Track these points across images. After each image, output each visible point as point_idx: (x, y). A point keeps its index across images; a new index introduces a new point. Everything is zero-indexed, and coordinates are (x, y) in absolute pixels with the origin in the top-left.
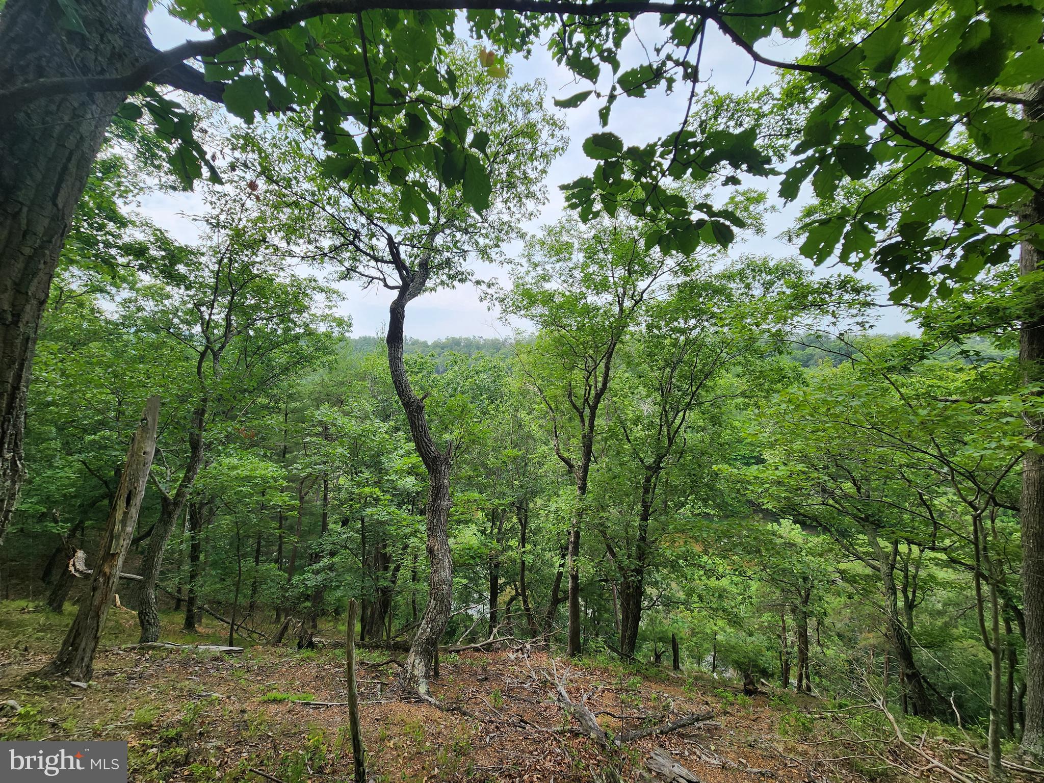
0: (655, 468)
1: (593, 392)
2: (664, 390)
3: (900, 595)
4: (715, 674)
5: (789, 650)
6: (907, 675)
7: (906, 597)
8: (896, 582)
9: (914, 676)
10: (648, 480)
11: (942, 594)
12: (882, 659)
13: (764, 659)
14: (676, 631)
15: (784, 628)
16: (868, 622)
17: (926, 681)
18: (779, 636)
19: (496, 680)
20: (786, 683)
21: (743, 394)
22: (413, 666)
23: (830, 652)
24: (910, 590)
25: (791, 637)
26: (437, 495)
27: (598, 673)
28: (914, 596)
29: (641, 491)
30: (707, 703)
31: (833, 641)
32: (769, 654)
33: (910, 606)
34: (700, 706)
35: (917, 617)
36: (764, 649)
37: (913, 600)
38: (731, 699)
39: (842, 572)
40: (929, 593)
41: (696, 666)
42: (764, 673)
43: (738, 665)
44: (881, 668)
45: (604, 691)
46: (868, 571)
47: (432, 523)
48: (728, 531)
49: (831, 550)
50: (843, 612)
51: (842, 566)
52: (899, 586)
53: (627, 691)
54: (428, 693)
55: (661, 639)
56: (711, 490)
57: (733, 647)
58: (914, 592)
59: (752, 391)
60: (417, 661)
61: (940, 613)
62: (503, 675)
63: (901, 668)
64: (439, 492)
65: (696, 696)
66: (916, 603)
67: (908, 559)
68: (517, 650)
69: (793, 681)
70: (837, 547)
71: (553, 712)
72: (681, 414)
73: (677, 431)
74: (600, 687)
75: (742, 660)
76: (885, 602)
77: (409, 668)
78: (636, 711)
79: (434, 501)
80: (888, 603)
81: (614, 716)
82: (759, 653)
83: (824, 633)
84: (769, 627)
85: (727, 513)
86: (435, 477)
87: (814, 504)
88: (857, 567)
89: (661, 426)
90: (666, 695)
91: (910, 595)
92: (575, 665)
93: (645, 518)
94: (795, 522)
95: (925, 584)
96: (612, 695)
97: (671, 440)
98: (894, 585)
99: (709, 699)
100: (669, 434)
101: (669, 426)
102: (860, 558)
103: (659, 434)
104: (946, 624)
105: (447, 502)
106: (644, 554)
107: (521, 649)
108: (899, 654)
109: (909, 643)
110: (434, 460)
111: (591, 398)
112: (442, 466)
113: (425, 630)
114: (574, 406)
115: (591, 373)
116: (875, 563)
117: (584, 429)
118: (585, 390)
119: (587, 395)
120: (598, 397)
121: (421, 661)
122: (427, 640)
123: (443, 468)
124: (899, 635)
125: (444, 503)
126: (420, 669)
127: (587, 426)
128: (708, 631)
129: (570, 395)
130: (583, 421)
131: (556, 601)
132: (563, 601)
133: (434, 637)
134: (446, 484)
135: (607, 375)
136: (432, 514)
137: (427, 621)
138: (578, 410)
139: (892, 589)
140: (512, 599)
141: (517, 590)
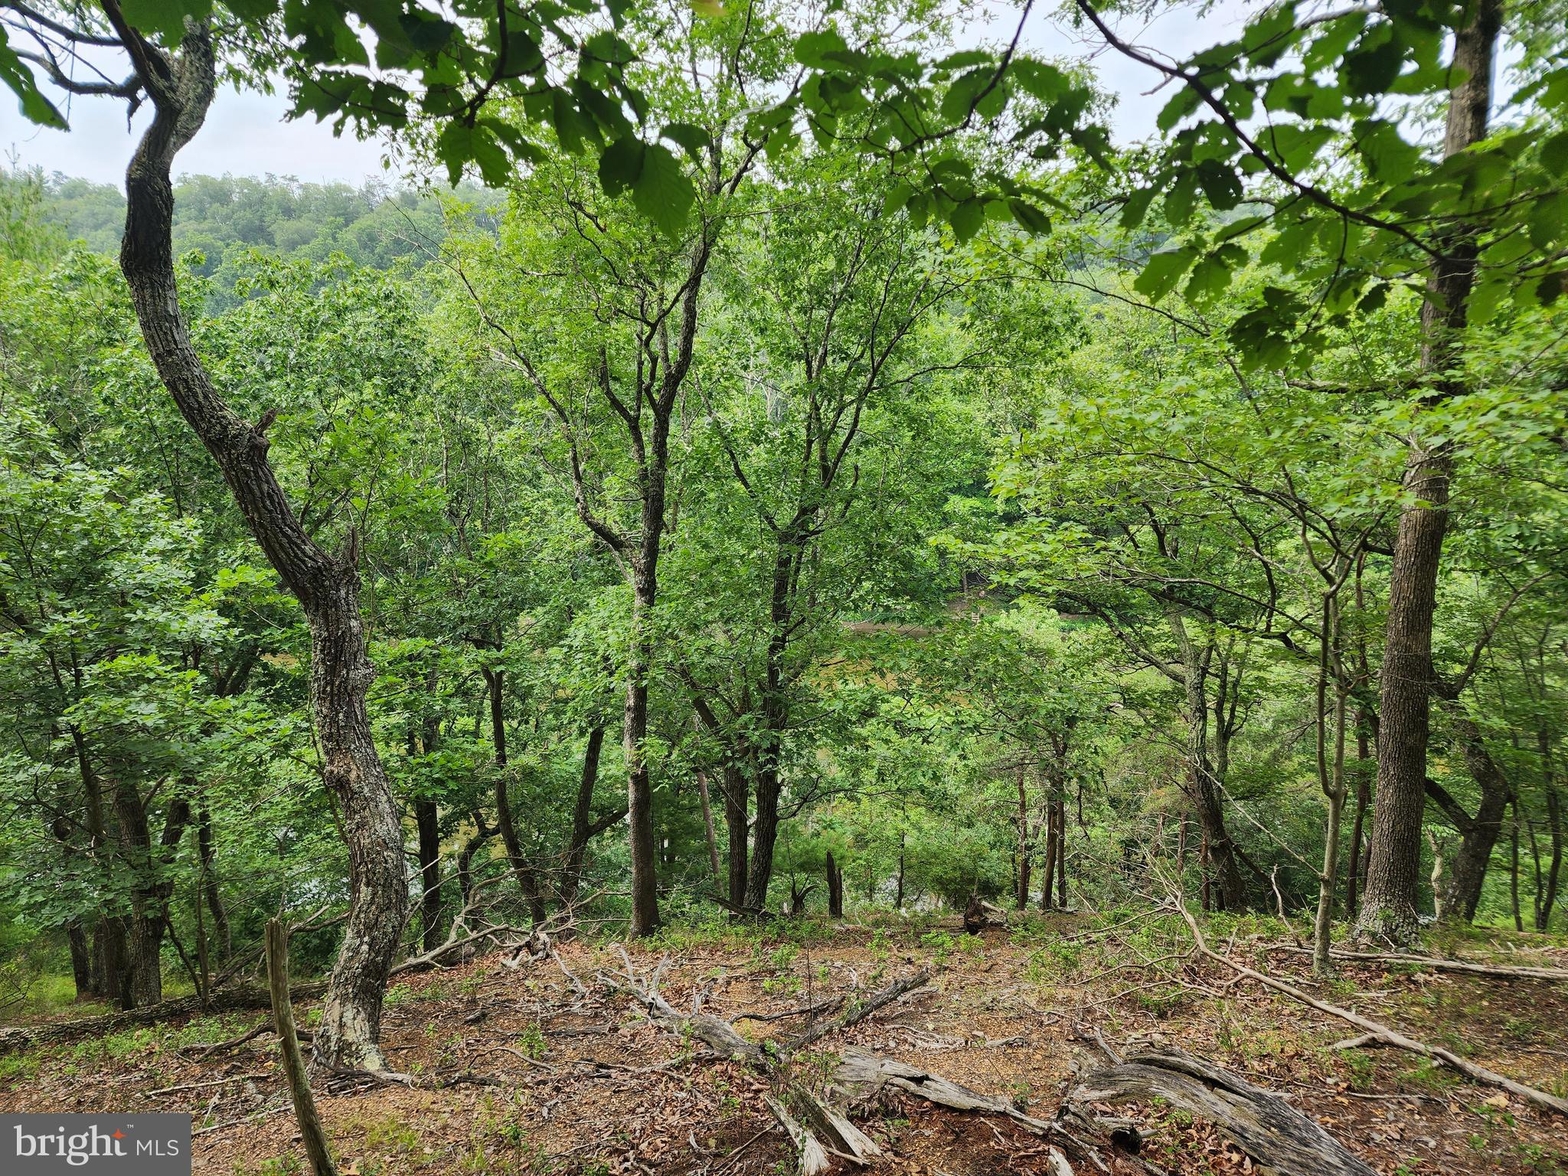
0: (798, 534)
1: (660, 372)
2: (812, 357)
3: (1211, 716)
4: (903, 910)
5: (1030, 841)
6: (1214, 850)
7: (1220, 720)
8: (1208, 696)
9: (1223, 849)
10: (784, 563)
11: (1274, 706)
12: (1177, 828)
13: (986, 864)
14: (832, 845)
15: (1023, 805)
16: (1160, 770)
17: (1239, 854)
18: (1014, 821)
19: (503, 1014)
20: (1023, 899)
21: (967, 362)
22: (342, 1025)
23: (1095, 832)
24: (1227, 706)
25: (1036, 819)
26: (336, 659)
27: (704, 954)
28: (1233, 716)
29: (772, 584)
30: (910, 961)
31: (1100, 812)
32: (995, 854)
33: (1226, 733)
34: (899, 968)
35: (1234, 749)
36: (987, 848)
37: (1231, 724)
38: (949, 944)
39: (1124, 691)
40: (1255, 707)
41: (864, 902)
42: (990, 890)
43: (942, 885)
44: (1175, 843)
45: (729, 983)
46: (1166, 683)
47: (334, 721)
49: (1108, 653)
50: (1121, 760)
51: (1124, 681)
52: (1211, 704)
53: (772, 973)
54: (385, 1066)
57: (935, 856)
58: (1233, 710)
59: (985, 354)
60: (349, 1015)
61: (1268, 738)
62: (515, 1002)
63: (1204, 838)
64: (340, 652)
65: (891, 953)
66: (1234, 728)
67: (1228, 657)
68: (519, 949)
69: (1036, 894)
70: (1119, 646)
71: (650, 1039)
72: (850, 412)
73: (842, 453)
74: (722, 976)
75: (951, 875)
76: (1188, 733)
77: (333, 1031)
78: (793, 1002)
79: (332, 671)
80: (1194, 734)
81: (760, 1018)
82: (979, 856)
83: (1089, 801)
84: (997, 807)
86: (326, 616)
88: (1149, 679)
89: (810, 442)
90: (838, 964)
91: (1227, 716)
92: (655, 950)
93: (779, 638)
95: (1250, 693)
96: (745, 986)
97: (827, 473)
98: (1203, 704)
99: (913, 954)
100: (824, 458)
101: (824, 443)
102: (1154, 663)
103: (806, 462)
104: (1275, 757)
105: (363, 671)
107: (528, 945)
108: (1204, 816)
109: (1219, 796)
110: (315, 576)
111: (656, 385)
112: (338, 590)
113: (356, 951)
114: (616, 404)
115: (653, 327)
116: (1177, 668)
117: (642, 458)
118: (641, 364)
119: (647, 380)
120: (674, 380)
121: (358, 1012)
122: (364, 968)
123: (343, 593)
124: (1206, 785)
125: (357, 674)
126: (358, 1027)
127: (649, 450)
128: (890, 833)
129: (605, 377)
130: (638, 439)
131: (584, 831)
132: (598, 830)
133: (379, 959)
134: (355, 631)
135: (690, 330)
136: (331, 702)
137: (358, 932)
138: (624, 412)
139: (1202, 711)
140: (473, 846)
141: (481, 825)
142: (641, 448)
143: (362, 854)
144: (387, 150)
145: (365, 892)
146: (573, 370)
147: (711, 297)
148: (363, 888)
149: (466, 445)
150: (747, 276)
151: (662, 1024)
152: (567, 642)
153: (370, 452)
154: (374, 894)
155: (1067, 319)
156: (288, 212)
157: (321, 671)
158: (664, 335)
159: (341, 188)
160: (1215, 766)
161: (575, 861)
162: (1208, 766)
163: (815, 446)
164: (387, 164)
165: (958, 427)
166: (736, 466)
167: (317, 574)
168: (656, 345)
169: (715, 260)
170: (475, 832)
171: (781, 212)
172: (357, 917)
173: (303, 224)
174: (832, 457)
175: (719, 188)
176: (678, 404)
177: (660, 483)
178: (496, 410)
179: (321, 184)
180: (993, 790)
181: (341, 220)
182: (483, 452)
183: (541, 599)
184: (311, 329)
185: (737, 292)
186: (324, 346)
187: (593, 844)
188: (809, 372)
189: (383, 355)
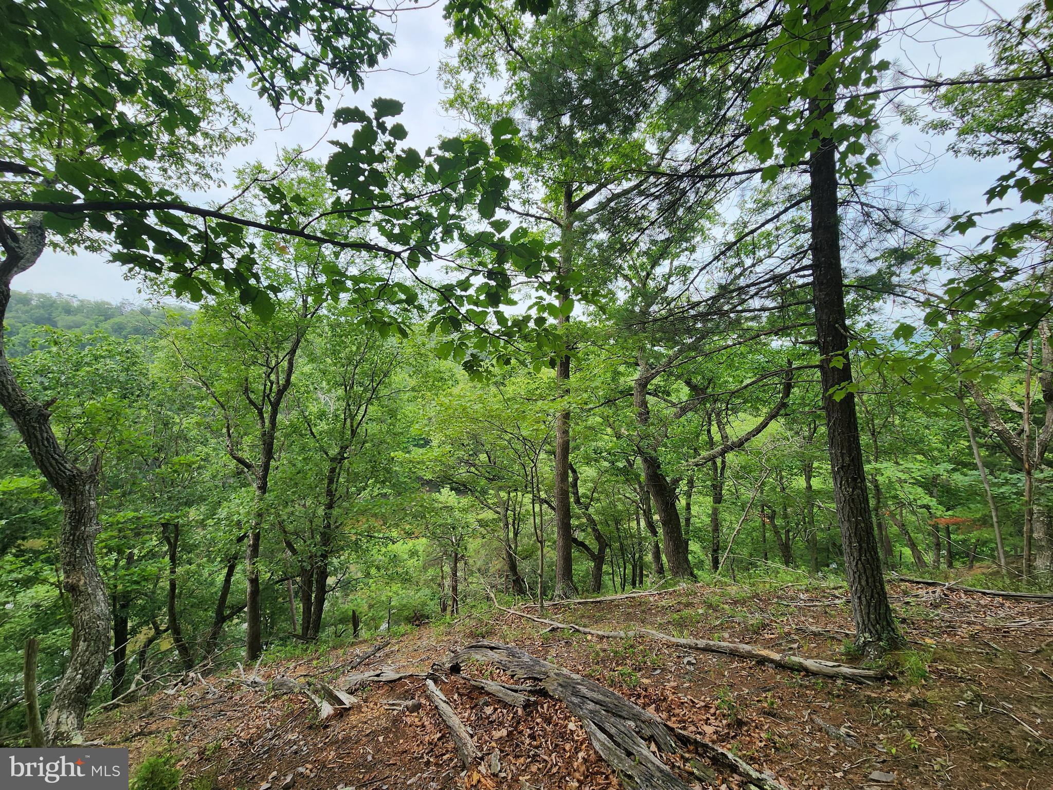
0: (339, 459)
1: (275, 389)
2: (347, 385)
3: (511, 528)
5: (446, 592)
7: (514, 528)
9: (517, 580)
10: (333, 470)
12: (503, 578)
14: (355, 608)
15: (443, 577)
17: (523, 581)
18: (439, 585)
21: (413, 389)
22: (58, 723)
24: (516, 523)
25: (448, 582)
26: (79, 521)
28: (518, 526)
29: (326, 481)
32: (432, 602)
33: (516, 533)
35: (520, 540)
36: (428, 600)
37: (518, 529)
39: (479, 521)
46: (494, 515)
47: (73, 554)
48: (401, 504)
49: (472, 506)
51: (480, 517)
52: (510, 520)
55: (342, 621)
56: (388, 473)
57: (405, 606)
58: (518, 524)
59: (420, 386)
60: (64, 716)
63: (512, 579)
64: (81, 518)
66: (520, 531)
67: (516, 502)
68: (175, 685)
70: (476, 503)
72: (363, 407)
73: (360, 424)
76: (502, 534)
77: (52, 728)
79: (75, 528)
80: (504, 535)
82: (424, 604)
84: (432, 580)
85: (400, 489)
86: (75, 500)
87: (462, 473)
88: (489, 515)
89: (345, 419)
91: (516, 527)
93: (330, 506)
94: (452, 489)
97: (353, 433)
98: (508, 522)
100: (352, 426)
101: (352, 420)
102: (490, 508)
103: (344, 428)
105: (95, 527)
106: (328, 540)
107: (182, 681)
108: (511, 569)
109: (515, 560)
110: (70, 479)
111: (273, 395)
112: (84, 486)
113: (73, 679)
114: (251, 402)
115: (272, 369)
116: (498, 509)
117: (263, 426)
118: (265, 385)
119: (267, 391)
120: (281, 393)
121: (71, 714)
122: (77, 688)
123: (87, 487)
124: (510, 555)
125: (91, 529)
126: (69, 722)
127: (267, 421)
128: (384, 598)
129: (246, 391)
130: (262, 418)
131: (221, 619)
132: (230, 617)
133: (88, 682)
134: (92, 507)
135: (290, 372)
136: (73, 545)
137: (76, 668)
138: (256, 406)
139: (507, 525)
140: (150, 641)
141: (157, 628)
142: (263, 422)
143: (83, 625)
144: (141, 286)
145: (82, 645)
146: (230, 387)
147: (301, 360)
148: (81, 643)
149: (166, 425)
150: (318, 352)
151: (257, 689)
152: (217, 516)
153: (110, 419)
154: (88, 646)
155: (449, 374)
156: (68, 310)
157: (68, 528)
158: (277, 373)
159: (104, 303)
160: (513, 546)
161: (214, 635)
162: (510, 547)
163: (349, 420)
164: (140, 292)
165: (410, 415)
166: (311, 430)
167: (72, 479)
168: (273, 377)
169: (303, 344)
170: (153, 632)
171: (332, 327)
172: (76, 660)
173: (78, 318)
174: (355, 426)
175: (306, 316)
176: (282, 405)
177: (272, 437)
178: (185, 407)
179: (92, 300)
180: (431, 572)
181: (102, 318)
182: (176, 429)
183: (202, 499)
184: (78, 366)
185: (312, 359)
186: (84, 374)
187: (225, 626)
188: (346, 391)
189: (121, 379)
